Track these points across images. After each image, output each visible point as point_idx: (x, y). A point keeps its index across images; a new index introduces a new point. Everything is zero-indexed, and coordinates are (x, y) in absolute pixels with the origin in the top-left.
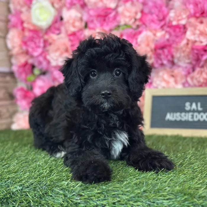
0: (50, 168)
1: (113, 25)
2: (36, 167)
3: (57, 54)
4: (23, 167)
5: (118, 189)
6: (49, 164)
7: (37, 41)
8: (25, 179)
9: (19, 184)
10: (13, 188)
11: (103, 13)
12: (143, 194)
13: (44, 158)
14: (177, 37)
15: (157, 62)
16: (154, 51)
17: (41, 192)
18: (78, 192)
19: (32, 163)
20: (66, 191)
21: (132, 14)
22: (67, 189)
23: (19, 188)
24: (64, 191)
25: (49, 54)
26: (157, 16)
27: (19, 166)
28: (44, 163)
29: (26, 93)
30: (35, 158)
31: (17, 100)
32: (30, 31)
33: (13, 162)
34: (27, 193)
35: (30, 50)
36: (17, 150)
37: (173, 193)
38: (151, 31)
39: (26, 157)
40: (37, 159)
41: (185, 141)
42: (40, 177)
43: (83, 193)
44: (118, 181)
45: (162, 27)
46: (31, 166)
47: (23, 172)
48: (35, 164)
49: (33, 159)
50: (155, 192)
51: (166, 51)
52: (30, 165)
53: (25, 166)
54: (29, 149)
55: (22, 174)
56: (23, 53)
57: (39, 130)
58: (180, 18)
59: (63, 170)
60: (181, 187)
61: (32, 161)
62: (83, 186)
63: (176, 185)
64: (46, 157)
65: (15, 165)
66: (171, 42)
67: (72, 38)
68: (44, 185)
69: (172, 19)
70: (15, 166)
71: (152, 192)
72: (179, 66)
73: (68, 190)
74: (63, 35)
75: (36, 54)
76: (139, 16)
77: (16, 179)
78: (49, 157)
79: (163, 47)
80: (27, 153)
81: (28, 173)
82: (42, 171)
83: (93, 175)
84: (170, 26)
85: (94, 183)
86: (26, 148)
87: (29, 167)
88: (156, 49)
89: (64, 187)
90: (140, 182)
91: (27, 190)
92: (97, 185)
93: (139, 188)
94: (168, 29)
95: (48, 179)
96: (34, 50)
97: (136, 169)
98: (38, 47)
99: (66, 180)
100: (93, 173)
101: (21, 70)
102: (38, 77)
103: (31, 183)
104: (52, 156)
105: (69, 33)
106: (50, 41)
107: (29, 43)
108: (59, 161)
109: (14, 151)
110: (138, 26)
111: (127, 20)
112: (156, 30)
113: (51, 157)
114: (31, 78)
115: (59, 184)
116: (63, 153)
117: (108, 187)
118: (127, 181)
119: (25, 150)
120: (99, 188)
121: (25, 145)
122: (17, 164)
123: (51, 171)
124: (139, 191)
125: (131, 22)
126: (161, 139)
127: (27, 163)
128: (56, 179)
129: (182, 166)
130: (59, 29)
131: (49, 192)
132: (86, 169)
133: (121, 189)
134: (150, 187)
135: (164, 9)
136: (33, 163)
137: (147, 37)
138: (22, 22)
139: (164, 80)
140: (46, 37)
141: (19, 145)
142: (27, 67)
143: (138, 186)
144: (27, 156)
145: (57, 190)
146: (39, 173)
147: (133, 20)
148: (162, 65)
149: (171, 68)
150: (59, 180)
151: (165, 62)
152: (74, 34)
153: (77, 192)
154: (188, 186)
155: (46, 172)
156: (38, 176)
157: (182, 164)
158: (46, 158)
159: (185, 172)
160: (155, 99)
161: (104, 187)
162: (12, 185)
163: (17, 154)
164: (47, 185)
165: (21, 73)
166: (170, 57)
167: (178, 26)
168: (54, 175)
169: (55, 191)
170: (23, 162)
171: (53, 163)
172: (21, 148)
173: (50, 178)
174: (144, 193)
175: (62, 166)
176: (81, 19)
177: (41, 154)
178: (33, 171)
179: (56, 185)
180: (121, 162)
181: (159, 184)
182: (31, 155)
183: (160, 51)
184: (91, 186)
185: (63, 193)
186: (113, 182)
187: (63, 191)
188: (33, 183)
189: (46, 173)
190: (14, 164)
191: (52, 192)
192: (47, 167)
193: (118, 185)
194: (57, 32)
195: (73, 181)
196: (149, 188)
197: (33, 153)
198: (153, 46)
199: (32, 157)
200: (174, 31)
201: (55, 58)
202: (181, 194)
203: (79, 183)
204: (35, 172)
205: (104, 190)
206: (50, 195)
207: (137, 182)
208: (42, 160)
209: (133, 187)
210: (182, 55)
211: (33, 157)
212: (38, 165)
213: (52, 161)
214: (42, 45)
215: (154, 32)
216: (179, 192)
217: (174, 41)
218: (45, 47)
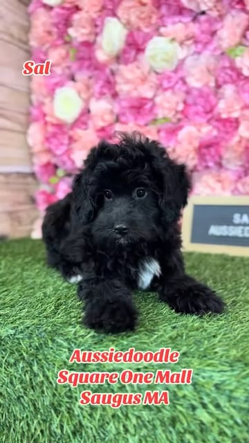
1: (150, 118)
7: (61, 137)
11: (136, 104)
14: (227, 133)
15: (200, 164)
16: (198, 150)
21: (173, 105)
25: (73, 153)
26: (203, 107)
31: (38, 204)
32: (54, 125)
35: (53, 147)
38: (195, 125)
45: (209, 122)
51: (213, 150)
56: (45, 151)
57: (52, 245)
58: (231, 110)
69: (221, 111)
74: (90, 131)
75: (59, 152)
76: (181, 107)
79: (208, 146)
84: (219, 120)
88: (200, 148)
94: (216, 124)
96: (57, 147)
98: (62, 144)
101: (43, 170)
102: (62, 179)
105: (98, 128)
106: (76, 137)
107: (51, 140)
108: (73, 290)
110: (179, 120)
111: (166, 112)
112: (201, 125)
116: (79, 278)
125: (170, 115)
126: (203, 257)
130: (85, 124)
135: (212, 98)
138: (45, 115)
139: (208, 186)
140: (71, 133)
142: (49, 167)
145: (59, 340)
147: (173, 113)
148: (207, 167)
151: (211, 164)
152: (103, 129)
160: (197, 208)
166: (217, 159)
167: (228, 120)
168: (60, 314)
176: (112, 112)
180: (152, 294)
183: (204, 151)
194: (84, 127)
198: (196, 144)
200: (224, 126)
206: (50, 346)
214: (66, 142)
215: (199, 127)
217: (223, 138)
218: (69, 144)
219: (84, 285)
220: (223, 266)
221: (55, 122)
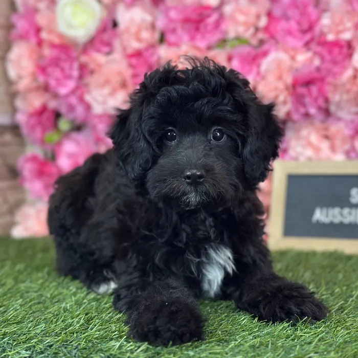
0: (86, 314)
1: (214, 38)
2: (60, 312)
3: (106, 91)
4: (34, 312)
6: (84, 306)
7: (66, 66)
9: (26, 346)
10: (13, 354)
11: (194, 16)
13: (75, 294)
14: (335, 63)
15: (297, 110)
16: (291, 89)
19: (51, 305)
21: (251, 19)
22: (120, 356)
23: (25, 354)
25: (88, 92)
26: (298, 23)
27: (26, 311)
28: (75, 304)
29: (43, 167)
30: (57, 295)
31: (23, 179)
32: (53, 46)
33: (13, 303)
35: (53, 83)
36: (21, 277)
38: (286, 51)
39: (40, 293)
40: (61, 297)
41: (350, 263)
42: (65, 333)
44: (218, 342)
45: (307, 45)
46: (50, 310)
47: (34, 323)
48: (56, 307)
49: (53, 295)
51: (314, 89)
52: (47, 308)
53: (38, 311)
54: (46, 277)
55: (30, 327)
56: (38, 89)
58: (341, 28)
59: (112, 318)
60: (340, 354)
61: (51, 301)
62: (151, 351)
63: (330, 349)
64: (79, 293)
65: (18, 308)
66: (323, 73)
67: (134, 61)
68: (75, 349)
69: (325, 30)
70: (18, 311)
72: (339, 119)
74: (117, 56)
75: (63, 91)
76: (263, 22)
77: (19, 336)
78: (85, 293)
79: (308, 83)
80: (42, 284)
81: (44, 325)
82: (70, 321)
83: (169, 330)
84: (323, 43)
85: (173, 345)
86: (40, 275)
87: (46, 313)
88: (295, 85)
89: (112, 352)
90: (261, 344)
92: (177, 350)
93: (259, 355)
94: (319, 49)
95: (83, 336)
96: (59, 82)
97: (254, 317)
98: (69, 77)
99: (117, 339)
100: (168, 326)
101: (33, 121)
102: (66, 135)
103: (49, 344)
104: (90, 290)
105: (130, 51)
106: (92, 66)
107: (50, 70)
108: (105, 302)
109: (17, 281)
110: (262, 42)
111: (241, 29)
112: (295, 49)
113: (88, 294)
114: (52, 137)
115: (104, 346)
116: (113, 285)
117: (199, 353)
118: (236, 340)
119: (37, 280)
120: (182, 355)
121: (38, 269)
122: (21, 306)
123: (88, 321)
125: (248, 34)
127: (41, 305)
128: (97, 336)
129: (342, 312)
130: (109, 44)
132: (155, 318)
133: (224, 356)
134: (280, 354)
135: (311, 10)
136: (53, 304)
137: (279, 63)
138: (38, 30)
139: (310, 144)
140: (84, 59)
141: (26, 268)
142: (45, 116)
143: (257, 350)
144: (42, 290)
146: (65, 324)
147: (252, 30)
148: (307, 115)
149: (323, 122)
151: (312, 111)
152: (138, 54)
154: (353, 352)
155: (78, 322)
156: (63, 329)
157: (342, 308)
158: (78, 295)
159: (348, 324)
160: (293, 180)
161: (191, 353)
162: (11, 348)
163: (22, 286)
164: (79, 347)
165: (33, 128)
166: (321, 102)
167: (336, 44)
168: (94, 329)
170: (33, 302)
171: (92, 304)
172: (30, 274)
173: (86, 334)
175: (110, 310)
176: (153, 26)
177: (69, 287)
179: (98, 348)
180: (224, 304)
181: (298, 346)
182: (50, 289)
183: (302, 90)
184: (165, 350)
186: (209, 343)
188: (52, 343)
189: (78, 325)
190: (15, 306)
192: (80, 314)
193: (218, 349)
194: (106, 49)
195: (130, 340)
196: (278, 356)
197: (54, 284)
198: (289, 79)
199: (51, 292)
200: (330, 52)
201: (100, 99)
203: (142, 345)
204: (56, 322)
207: (256, 342)
208: (71, 298)
209: (247, 353)
210: (345, 97)
211: (54, 292)
212: (64, 308)
213: (90, 300)
214: (75, 73)
215: (292, 53)
217: (329, 72)
218: (81, 77)
219: (124, 293)
220: (332, 267)
221: (56, 41)
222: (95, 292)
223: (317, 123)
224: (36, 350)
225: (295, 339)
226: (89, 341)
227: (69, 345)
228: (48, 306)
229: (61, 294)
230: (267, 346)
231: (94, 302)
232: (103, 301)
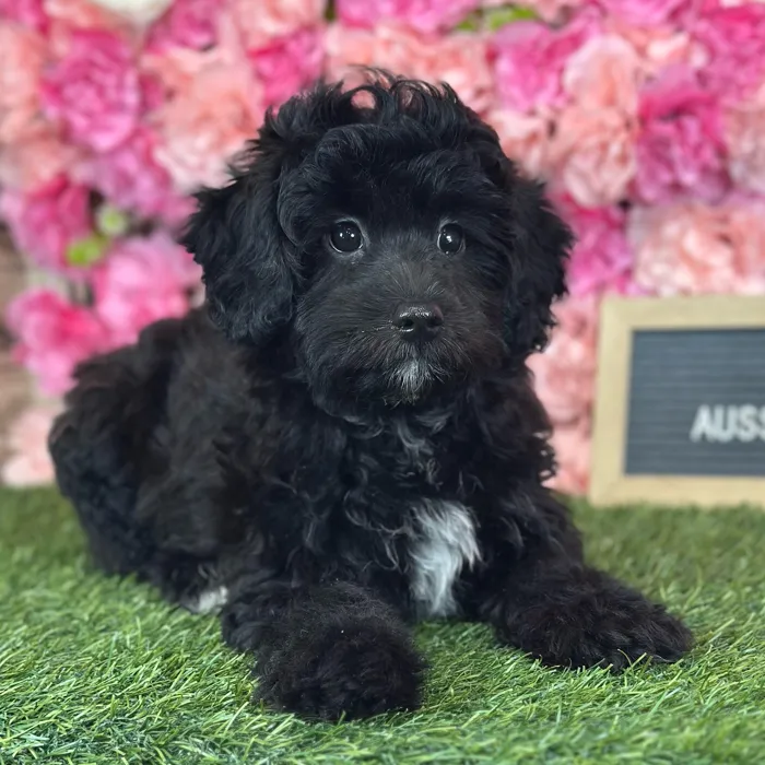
0: (166, 656)
2: (109, 651)
3: (203, 140)
4: (53, 653)
5: (447, 741)
6: (162, 638)
7: (110, 80)
8: (58, 704)
9: (36, 724)
10: (10, 741)
12: (547, 759)
14: (741, 60)
15: (652, 176)
16: (636, 126)
17: (127, 757)
18: (280, 756)
19: (92, 636)
20: (229, 752)
22: (235, 742)
23: (34, 741)
24: (224, 752)
25: (164, 143)
27: (35, 651)
28: (143, 636)
29: (67, 321)
30: (105, 616)
31: (25, 351)
32: (76, 33)
33: (9, 632)
34: (69, 759)
35: (79, 122)
36: (25, 578)
37: (668, 753)
39: (68, 611)
40: (113, 619)
42: (121, 697)
43: (297, 758)
44: (448, 711)
45: (675, 18)
46: (87, 650)
47: (53, 676)
48: (101, 641)
49: (94, 617)
50: (598, 751)
51: (692, 125)
52: (82, 644)
53: (63, 650)
54: (81, 575)
55: (46, 685)
56: (44, 136)
59: (223, 663)
60: (703, 732)
61: (91, 629)
62: (301, 732)
63: (686, 721)
64: (152, 611)
65: (18, 645)
66: (714, 85)
67: (266, 66)
68: (141, 730)
70: (19, 652)
71: (584, 753)
72: (753, 196)
73: (240, 748)
74: (227, 53)
75: (104, 141)
77: (23, 702)
78: (167, 609)
79: (678, 111)
80: (73, 590)
81: (74, 680)
82: (131, 670)
84: (713, 12)
86: (68, 570)
87: (79, 654)
88: (646, 116)
89: (220, 736)
90: (540, 713)
91: (67, 748)
92: (358, 727)
93: (531, 737)
94: (702, 26)
95: (157, 702)
96: (96, 125)
97: (532, 659)
98: (116, 108)
99: (231, 709)
100: (342, 680)
101: (39, 212)
102: (118, 244)
103: (87, 719)
104: (176, 605)
105: (256, 42)
106: (169, 80)
107: (70, 91)
108: (208, 629)
112: (647, 30)
113: (170, 613)
114: (85, 250)
115: (203, 723)
117: (404, 735)
118: (488, 708)
119: (61, 581)
120: (369, 740)
121: (63, 558)
122: (25, 639)
123: (170, 672)
124: (530, 750)
127: (70, 638)
128: (188, 701)
130: (206, 26)
131: (158, 755)
133: (459, 741)
134: (577, 733)
136: (96, 635)
137: (608, 63)
139: (685, 257)
140: (149, 62)
141: (36, 555)
142: (67, 200)
143: (530, 729)
144: (73, 604)
145: (191, 747)
146: (119, 678)
148: (677, 188)
149: (715, 203)
150: (200, 707)
151: (689, 177)
152: (277, 48)
153: (275, 755)
155: (147, 673)
156: (115, 688)
158: (151, 616)
159: (739, 669)
161: (388, 736)
162: (5, 730)
163: (28, 595)
164: (150, 726)
165: (39, 229)
166: (708, 154)
168: (182, 688)
169: (185, 751)
170: (51, 631)
171: (180, 634)
172: (46, 568)
173: (165, 698)
174: (550, 755)
175: (218, 647)
177: (132, 596)
178: (91, 672)
179: (190, 727)
181: (617, 717)
182: (91, 603)
183: (665, 129)
184: (332, 730)
185: (217, 759)
186: (428, 713)
187: (217, 751)
188: (90, 719)
189: (148, 679)
190: (13, 639)
191: (170, 757)
192: (152, 655)
193: (446, 726)
194: (202, 39)
195: (259, 710)
196: (573, 737)
197: (97, 590)
198: (632, 105)
199: (91, 608)
200: (729, 35)
201: (193, 160)
202: (700, 758)
203: (283, 719)
204: (101, 674)
205: (385, 748)
207: (529, 710)
209: (508, 733)
211: (97, 608)
213: (176, 625)
214: (132, 98)
215: (640, 38)
216: (692, 748)
217: (728, 81)
218: (145, 107)
221: (83, 21)
222: (188, 609)
223: (701, 205)
224: (59, 734)
225: (615, 702)
226: (171, 713)
227: (128, 722)
228: (83, 640)
229: (113, 612)
230: (552, 718)
231: (185, 629)
232: (205, 628)
